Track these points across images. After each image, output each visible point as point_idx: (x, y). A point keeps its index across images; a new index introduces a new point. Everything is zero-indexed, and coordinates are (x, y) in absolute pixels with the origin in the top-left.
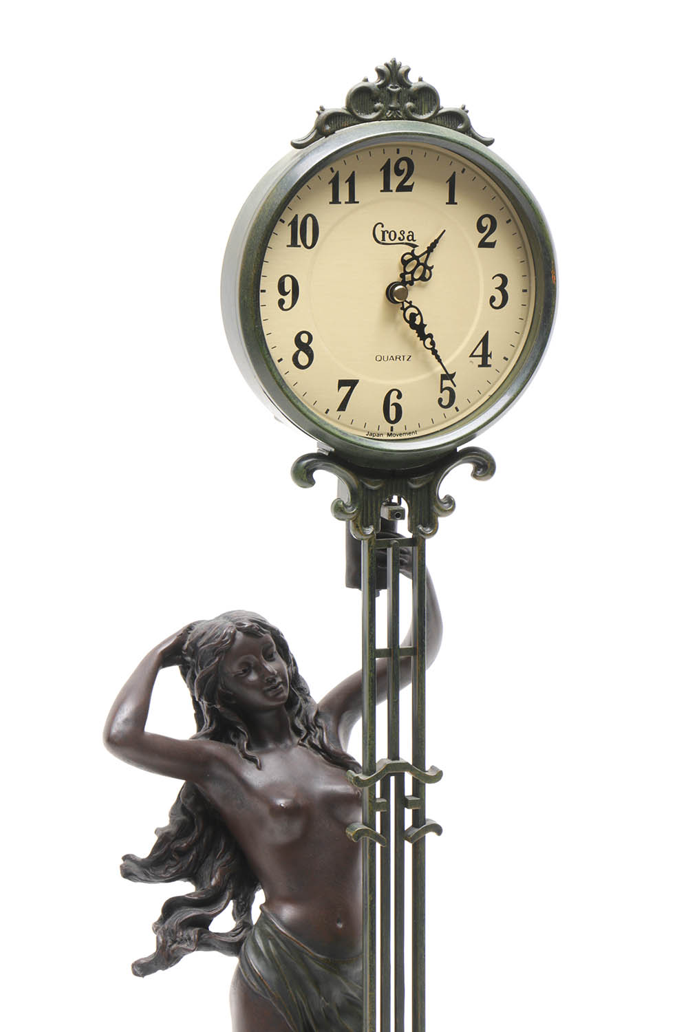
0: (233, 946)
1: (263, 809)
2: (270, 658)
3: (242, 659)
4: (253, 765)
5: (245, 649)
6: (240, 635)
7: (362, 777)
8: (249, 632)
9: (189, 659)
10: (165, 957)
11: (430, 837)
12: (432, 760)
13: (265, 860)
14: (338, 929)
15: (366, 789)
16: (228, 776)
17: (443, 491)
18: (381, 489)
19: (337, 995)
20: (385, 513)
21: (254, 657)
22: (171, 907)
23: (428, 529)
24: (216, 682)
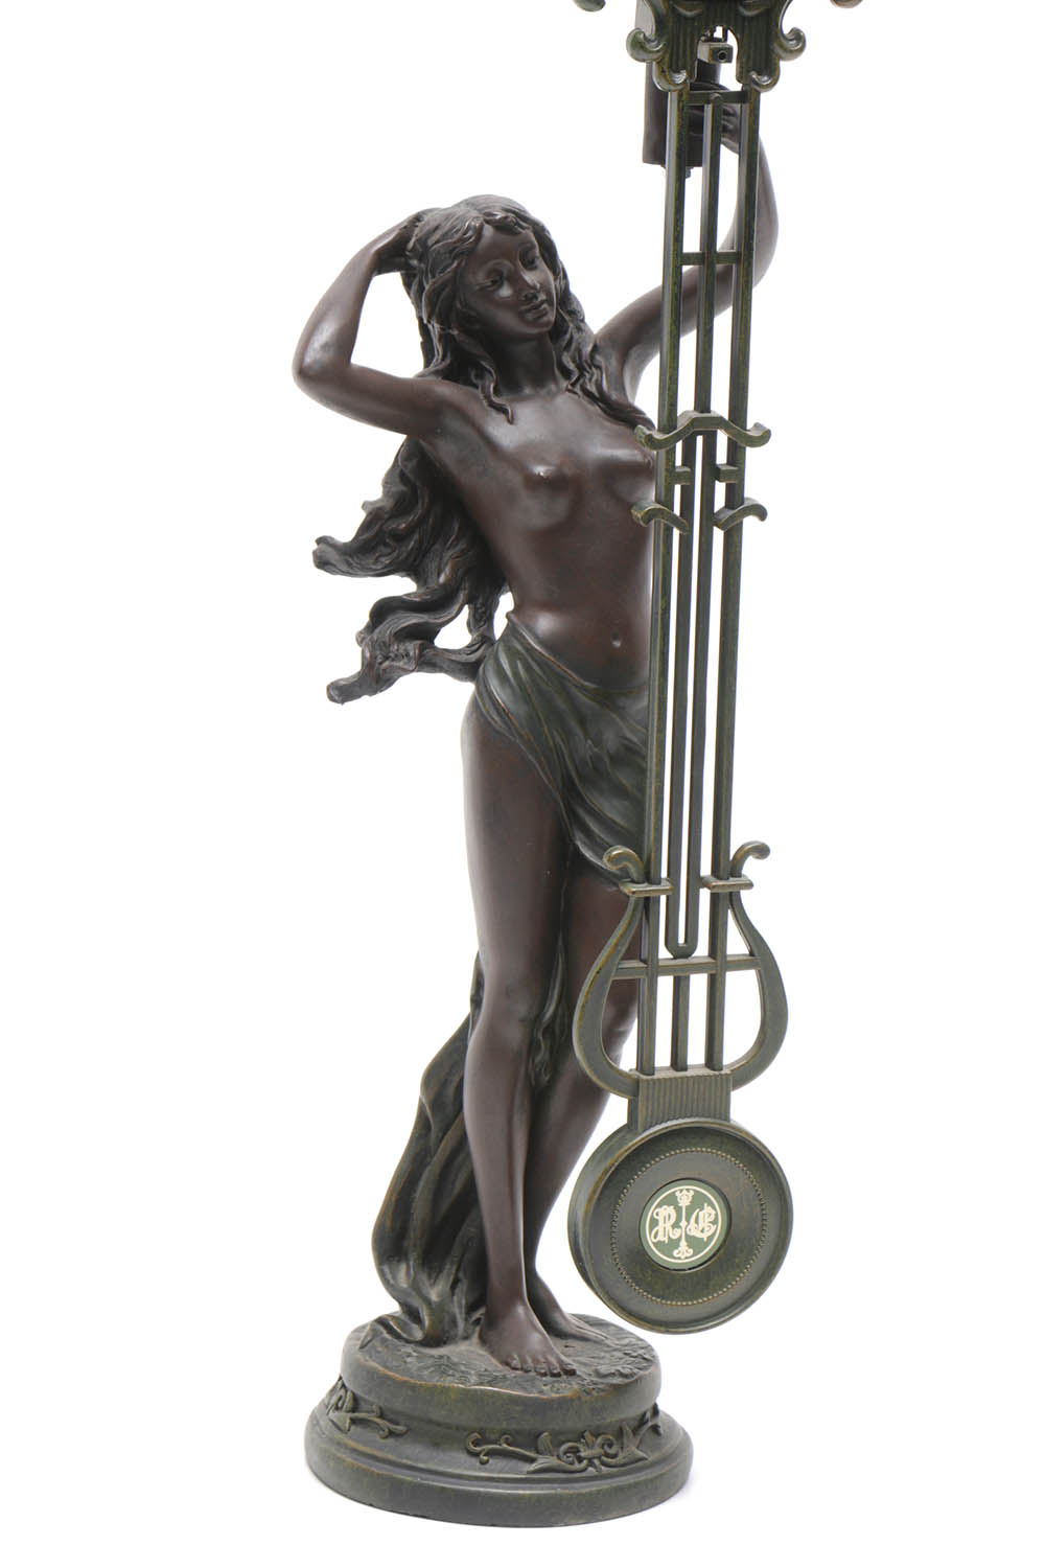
0: (466, 666)
1: (516, 479)
2: (530, 265)
3: (490, 264)
4: (502, 417)
5: (496, 250)
6: (488, 231)
7: (658, 436)
8: (502, 227)
9: (415, 262)
10: (373, 678)
11: (750, 522)
12: (757, 414)
13: (516, 551)
14: (615, 649)
15: (663, 452)
16: (468, 431)
17: (789, 22)
18: (699, 15)
19: (610, 740)
20: (703, 52)
21: (506, 262)
22: (382, 611)
23: (766, 78)
24: (453, 296)
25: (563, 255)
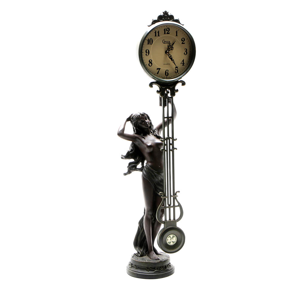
0: (141, 170)
1: (145, 146)
2: (146, 120)
4: (144, 139)
5: (142, 118)
6: (141, 115)
7: (163, 140)
9: (132, 120)
10: (129, 172)
11: (175, 150)
13: (146, 155)
14: (159, 167)
15: (163, 142)
16: (139, 140)
17: (176, 88)
18: (165, 88)
19: (160, 178)
20: (166, 92)
22: (130, 164)
23: (174, 95)
24: (137, 124)
25: (150, 118)
